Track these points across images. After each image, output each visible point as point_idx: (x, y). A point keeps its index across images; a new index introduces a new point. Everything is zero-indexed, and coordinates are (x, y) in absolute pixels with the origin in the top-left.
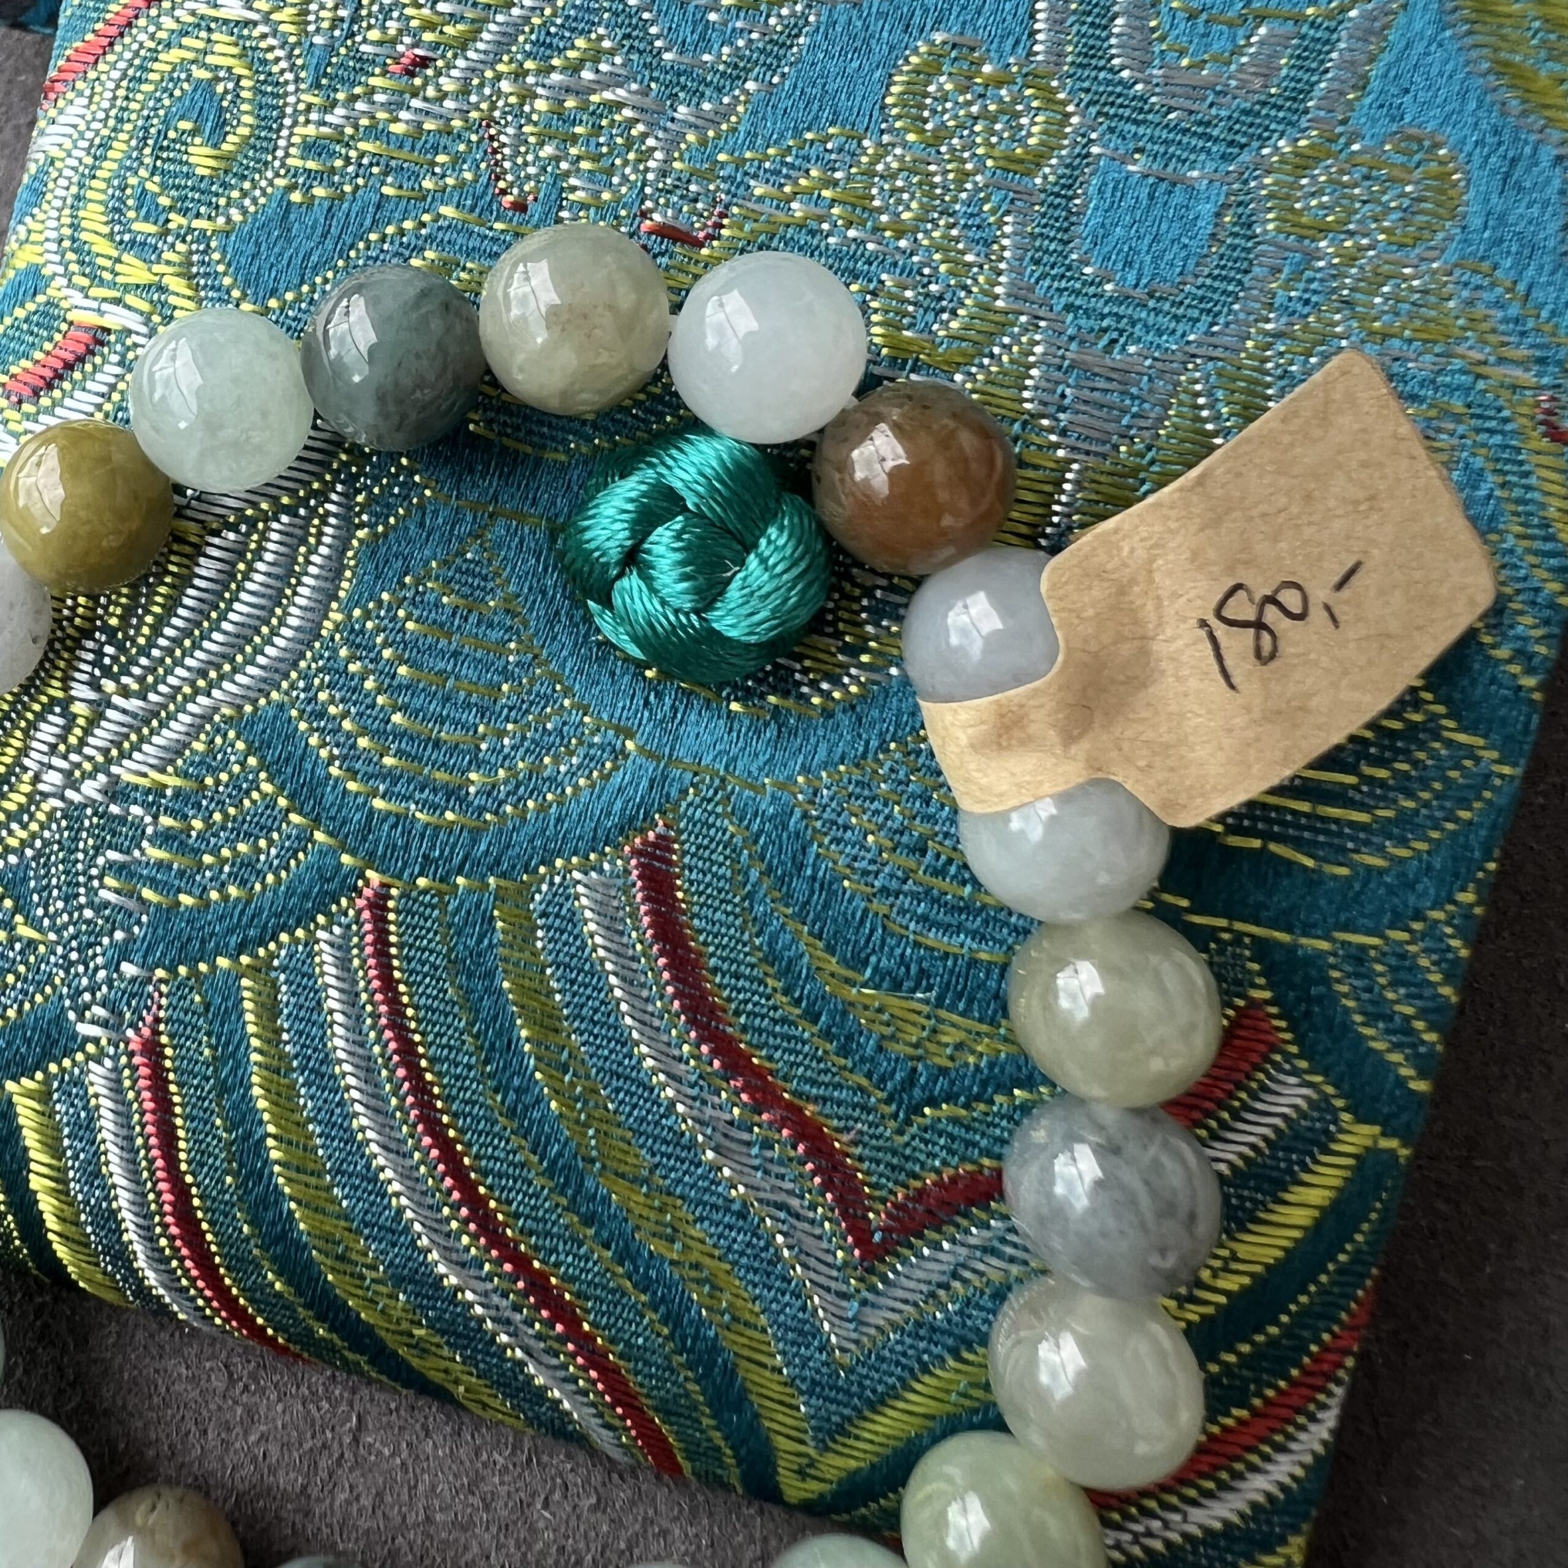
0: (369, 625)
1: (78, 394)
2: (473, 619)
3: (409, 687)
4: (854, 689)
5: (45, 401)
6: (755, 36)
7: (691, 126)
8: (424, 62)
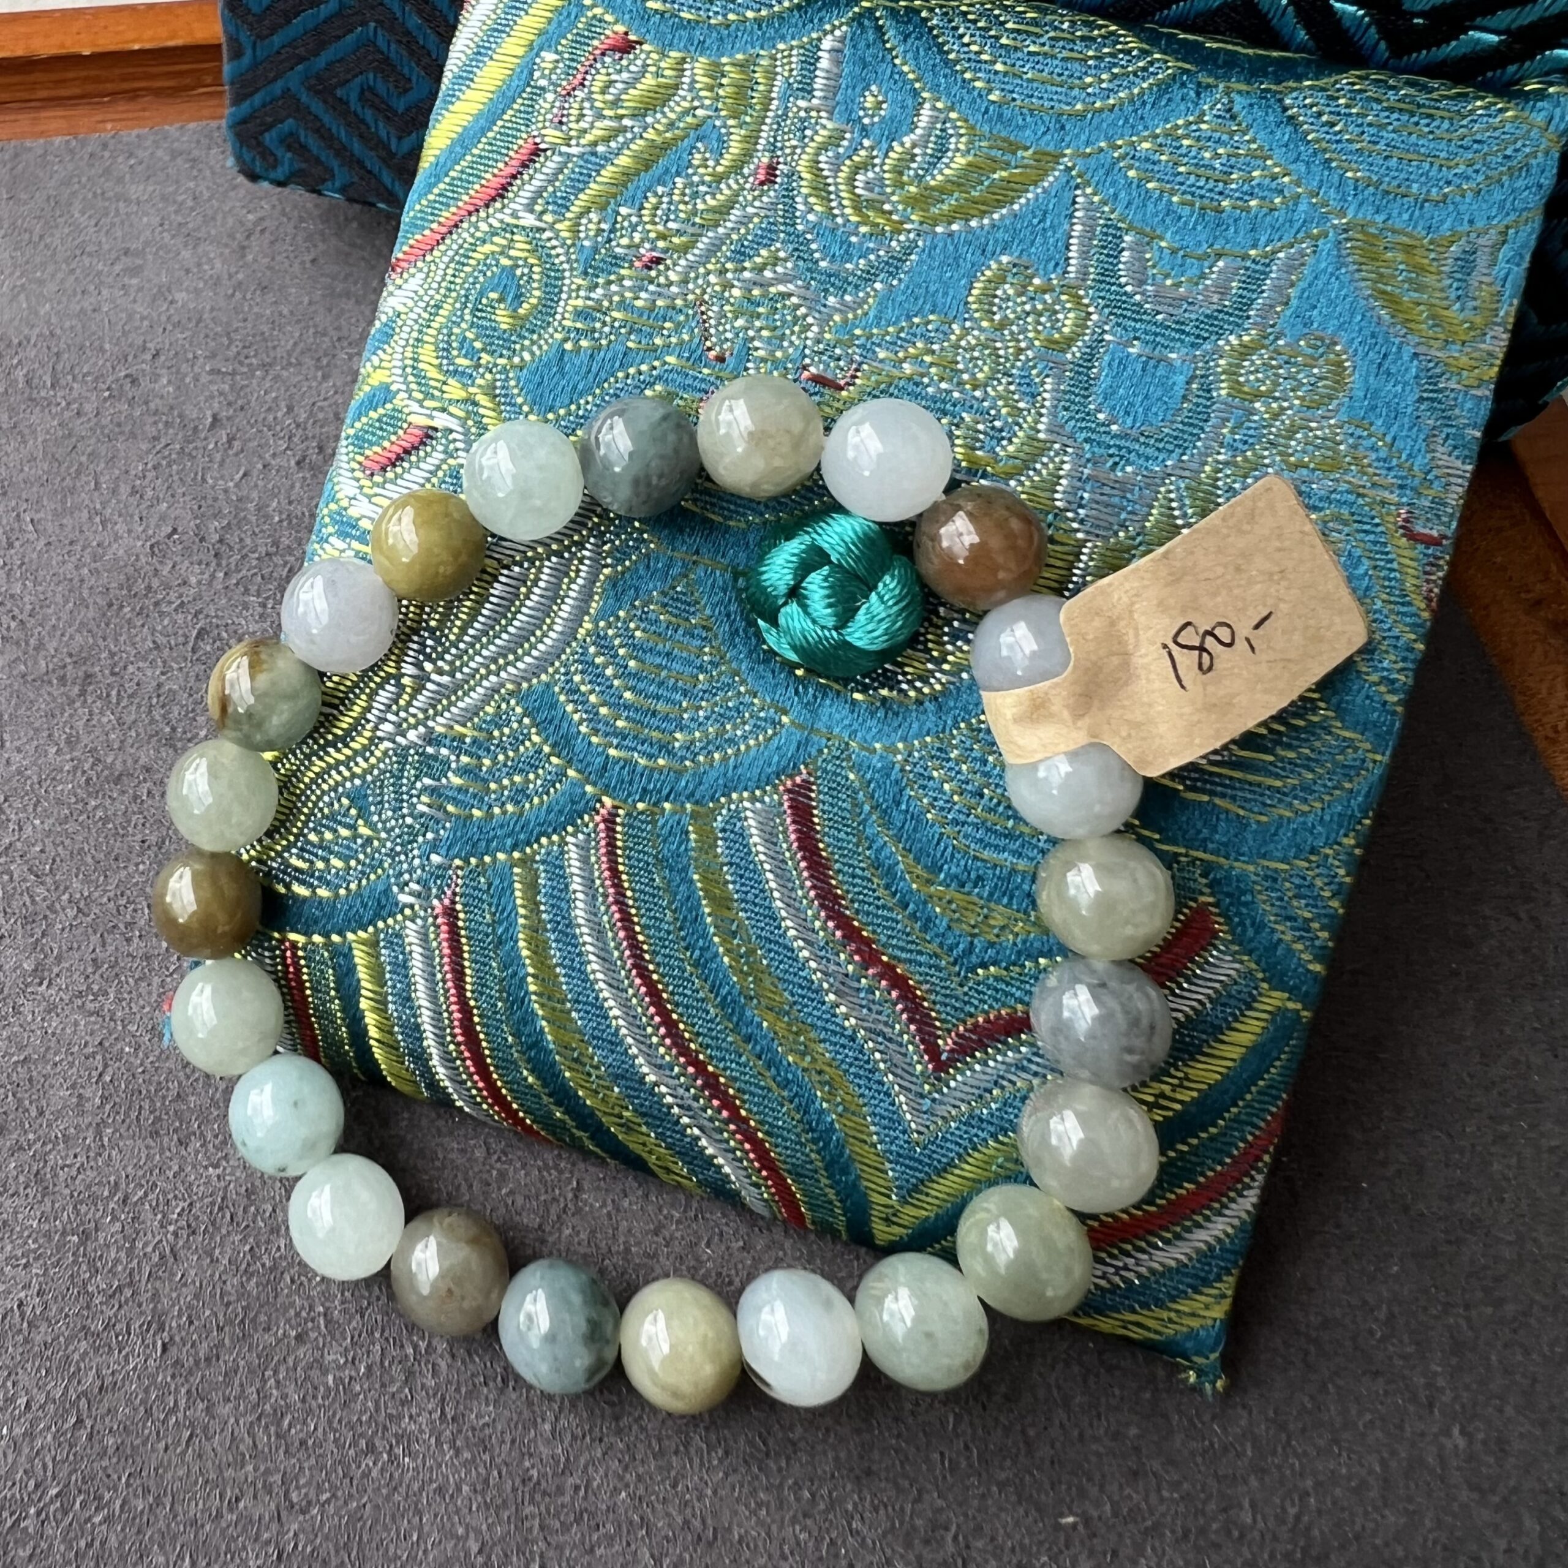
0: (610, 632)
1: (413, 471)
2: (680, 632)
3: (636, 675)
4: (938, 687)
5: (390, 475)
6: (882, 253)
7: (837, 310)
8: (658, 261)
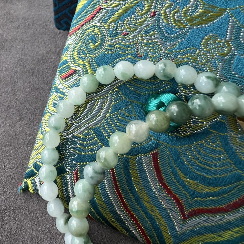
0: (113, 117)
1: (71, 79)
2: (129, 117)
3: (119, 126)
4: (189, 133)
5: (67, 80)
6: (180, 32)
7: (169, 46)
8: (127, 34)
